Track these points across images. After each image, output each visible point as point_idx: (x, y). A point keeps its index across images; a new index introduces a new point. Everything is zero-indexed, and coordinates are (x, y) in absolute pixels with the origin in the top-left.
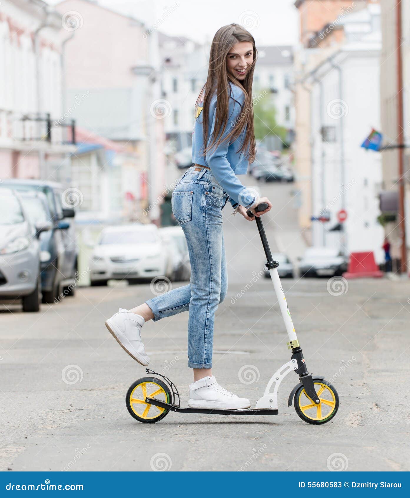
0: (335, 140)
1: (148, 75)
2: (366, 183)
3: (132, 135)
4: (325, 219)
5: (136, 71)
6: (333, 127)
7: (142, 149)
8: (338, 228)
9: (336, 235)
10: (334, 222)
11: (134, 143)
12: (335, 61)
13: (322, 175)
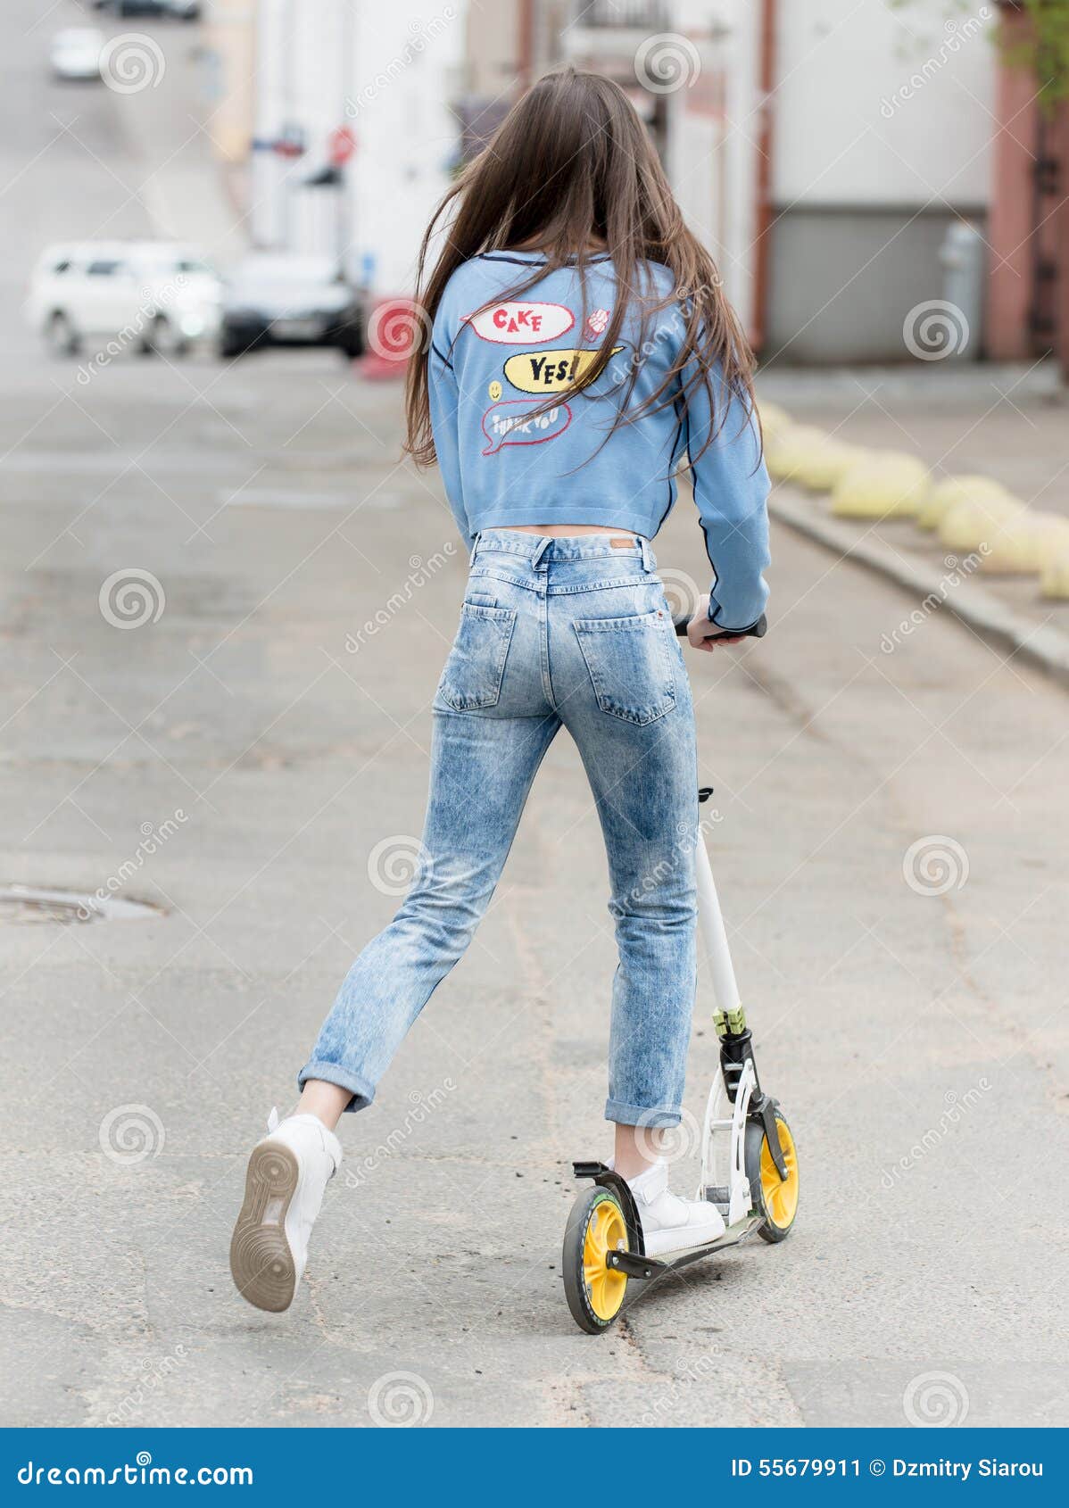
4: (290, 149)
8: (329, 179)
9: (321, 200)
10: (316, 160)
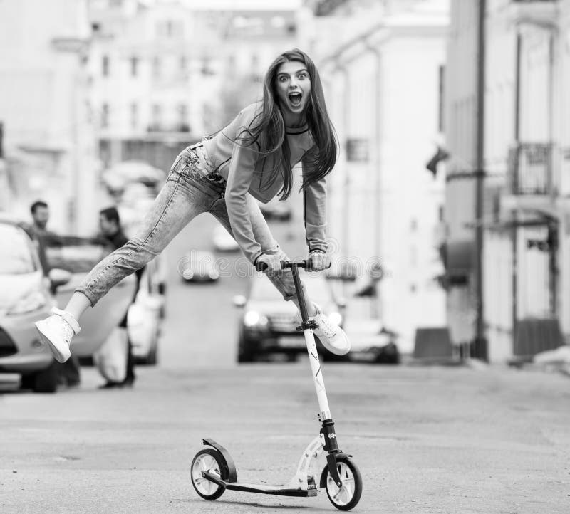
0: (366, 160)
1: (77, 51)
2: (414, 225)
3: (53, 144)
5: (60, 44)
6: (366, 141)
7: (66, 164)
8: (369, 292)
9: (366, 303)
10: (363, 282)
11: (55, 154)
12: (373, 40)
13: (345, 211)
